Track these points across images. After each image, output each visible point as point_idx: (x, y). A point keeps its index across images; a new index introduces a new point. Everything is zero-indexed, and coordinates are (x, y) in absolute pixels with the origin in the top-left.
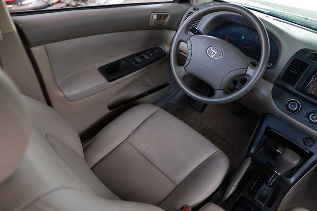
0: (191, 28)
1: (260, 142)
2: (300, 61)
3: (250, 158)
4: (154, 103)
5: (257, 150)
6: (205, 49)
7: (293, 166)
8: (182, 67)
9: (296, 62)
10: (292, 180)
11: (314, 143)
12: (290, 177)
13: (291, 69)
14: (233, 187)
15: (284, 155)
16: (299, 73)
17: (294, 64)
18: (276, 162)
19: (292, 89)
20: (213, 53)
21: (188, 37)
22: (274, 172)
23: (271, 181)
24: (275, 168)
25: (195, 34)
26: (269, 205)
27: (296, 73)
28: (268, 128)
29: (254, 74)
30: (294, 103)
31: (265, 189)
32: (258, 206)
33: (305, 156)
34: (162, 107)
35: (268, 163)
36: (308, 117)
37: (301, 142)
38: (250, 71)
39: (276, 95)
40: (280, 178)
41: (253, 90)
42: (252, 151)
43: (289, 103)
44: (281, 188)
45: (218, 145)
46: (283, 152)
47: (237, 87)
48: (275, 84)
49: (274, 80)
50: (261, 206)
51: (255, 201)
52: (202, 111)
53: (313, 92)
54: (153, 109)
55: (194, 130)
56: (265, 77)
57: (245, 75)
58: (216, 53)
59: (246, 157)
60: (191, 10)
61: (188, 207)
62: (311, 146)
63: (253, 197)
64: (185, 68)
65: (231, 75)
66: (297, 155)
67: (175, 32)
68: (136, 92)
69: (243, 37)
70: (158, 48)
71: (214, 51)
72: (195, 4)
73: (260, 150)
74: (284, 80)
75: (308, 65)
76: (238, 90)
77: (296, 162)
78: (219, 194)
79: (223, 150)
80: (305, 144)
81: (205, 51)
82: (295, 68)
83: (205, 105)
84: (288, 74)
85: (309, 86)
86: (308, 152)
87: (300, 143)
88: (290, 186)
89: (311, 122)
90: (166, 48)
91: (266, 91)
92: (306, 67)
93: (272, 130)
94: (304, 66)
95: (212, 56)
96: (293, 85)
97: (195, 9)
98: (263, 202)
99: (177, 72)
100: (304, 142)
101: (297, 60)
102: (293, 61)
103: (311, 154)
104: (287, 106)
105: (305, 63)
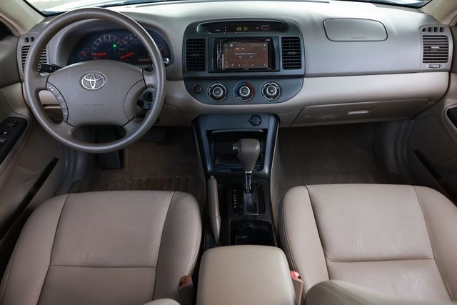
0: (40, 67)
1: (211, 154)
2: (194, 40)
3: (213, 177)
4: (56, 193)
5: (214, 165)
6: (77, 83)
7: (257, 155)
8: (63, 124)
9: (190, 43)
10: (266, 170)
11: (260, 118)
12: (262, 168)
13: (191, 53)
14: (217, 219)
15: (242, 149)
16: (201, 53)
17: (191, 47)
18: (240, 163)
19: (205, 74)
20: (91, 82)
21: (45, 80)
22: (244, 173)
23: (248, 184)
24: (243, 170)
25: (52, 71)
26: (263, 210)
27: (198, 55)
28: (209, 133)
29: (155, 80)
30: (216, 89)
31: (248, 198)
32: (253, 219)
33: (261, 137)
34: (69, 192)
35: (232, 170)
36: (239, 95)
37: (249, 125)
38: (149, 80)
39: (193, 91)
40: (254, 176)
41: (166, 101)
42: (209, 169)
43: (211, 91)
44: (261, 186)
45: (169, 189)
46: (240, 146)
47: (146, 107)
48: (186, 80)
49: (181, 75)
50: (255, 217)
51: (247, 216)
52: (122, 165)
53: (227, 66)
54: (60, 201)
55: (129, 192)
56: (170, 77)
57: (146, 87)
58: (95, 80)
59: (208, 178)
60: (22, 43)
61: (185, 277)
62: (260, 123)
63: (243, 214)
64: (66, 122)
65: (131, 96)
66: (254, 140)
67: (20, 84)
68: (18, 197)
69: (115, 46)
70: (9, 119)
71: (90, 80)
72: (22, 32)
73: (217, 163)
74: (191, 70)
75: (204, 40)
76: (149, 109)
77: (258, 147)
78: (208, 238)
79: (178, 190)
80: (253, 125)
81: (79, 86)
82: (194, 50)
83: (121, 152)
84: (191, 60)
85: (219, 61)
86: (261, 131)
87: (248, 127)
88: (268, 178)
89: (244, 98)
90: (22, 113)
91: (180, 93)
92: (204, 43)
93: (214, 132)
94: (201, 43)
95: (93, 87)
96: (204, 70)
97: (27, 40)
98: (255, 211)
99: (60, 133)
100: (252, 123)
101: (190, 40)
102: (187, 43)
103: (266, 131)
104: (212, 96)
105: (201, 39)
